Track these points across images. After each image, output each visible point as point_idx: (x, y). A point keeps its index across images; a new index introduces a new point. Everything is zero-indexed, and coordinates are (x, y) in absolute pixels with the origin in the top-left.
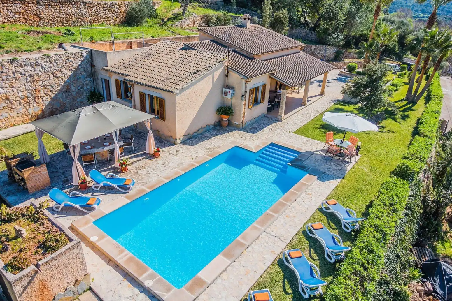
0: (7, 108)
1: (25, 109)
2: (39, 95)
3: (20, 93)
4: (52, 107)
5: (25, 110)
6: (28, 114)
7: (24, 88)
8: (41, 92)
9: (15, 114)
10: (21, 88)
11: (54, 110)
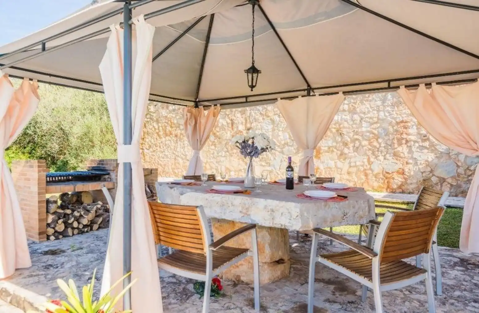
0: (335, 150)
1: (366, 160)
2: (404, 136)
3: (364, 124)
4: (431, 171)
5: (366, 163)
6: (371, 172)
7: (377, 115)
8: (410, 131)
9: (346, 167)
10: (369, 115)
11: (434, 179)
